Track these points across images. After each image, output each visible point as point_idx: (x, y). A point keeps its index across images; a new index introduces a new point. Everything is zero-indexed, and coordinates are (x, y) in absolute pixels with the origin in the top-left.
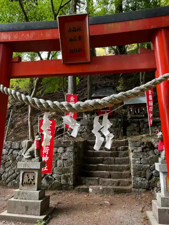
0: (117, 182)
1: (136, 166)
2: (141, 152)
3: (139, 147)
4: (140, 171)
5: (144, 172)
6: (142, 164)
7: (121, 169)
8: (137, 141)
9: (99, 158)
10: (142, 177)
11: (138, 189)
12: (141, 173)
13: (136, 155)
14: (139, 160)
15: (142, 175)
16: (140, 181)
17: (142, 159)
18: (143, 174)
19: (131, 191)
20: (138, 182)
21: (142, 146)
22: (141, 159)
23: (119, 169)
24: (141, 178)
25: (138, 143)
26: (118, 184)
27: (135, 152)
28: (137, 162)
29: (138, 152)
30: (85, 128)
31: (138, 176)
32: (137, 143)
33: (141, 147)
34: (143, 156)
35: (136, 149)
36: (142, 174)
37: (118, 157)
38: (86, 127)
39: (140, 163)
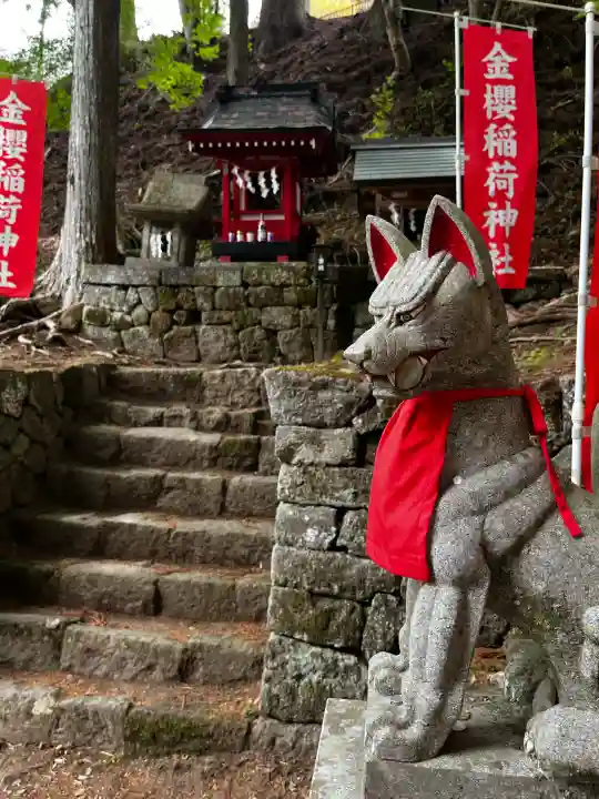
0: (178, 656)
1: (304, 564)
2: (343, 464)
3: (337, 426)
4: (326, 604)
5: (353, 609)
6: (344, 549)
7: (244, 552)
8: (325, 386)
9: (135, 473)
10: (332, 647)
11: (294, 728)
12: (329, 615)
13: (307, 490)
14: (323, 527)
15: (336, 635)
16: (314, 671)
17: (348, 517)
18: (345, 623)
19: (247, 739)
20: (299, 677)
21: (357, 422)
22: (341, 512)
23: (229, 553)
24: (328, 653)
25: (334, 399)
26: (184, 669)
27: (300, 463)
28: (311, 535)
29: (328, 465)
30: (139, 302)
31: (305, 637)
32: (324, 395)
33: (349, 424)
34: (356, 495)
35: (315, 442)
36: (333, 628)
37: (253, 468)
38: (146, 297)
39: (333, 547)
